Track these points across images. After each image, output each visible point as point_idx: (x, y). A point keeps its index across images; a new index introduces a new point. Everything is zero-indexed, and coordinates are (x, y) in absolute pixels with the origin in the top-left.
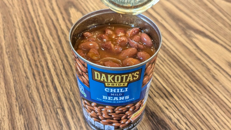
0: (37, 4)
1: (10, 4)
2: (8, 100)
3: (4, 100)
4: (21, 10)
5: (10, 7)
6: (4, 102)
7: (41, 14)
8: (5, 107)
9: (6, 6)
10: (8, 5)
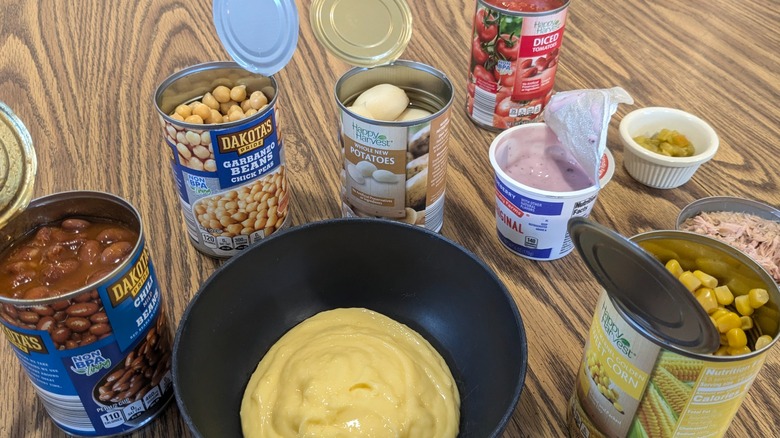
0: (143, 161)
1: (80, 157)
2: (19, 394)
3: (10, 393)
4: (102, 174)
5: (79, 162)
6: (11, 397)
7: (144, 189)
8: (11, 408)
9: (71, 161)
10: (75, 157)
